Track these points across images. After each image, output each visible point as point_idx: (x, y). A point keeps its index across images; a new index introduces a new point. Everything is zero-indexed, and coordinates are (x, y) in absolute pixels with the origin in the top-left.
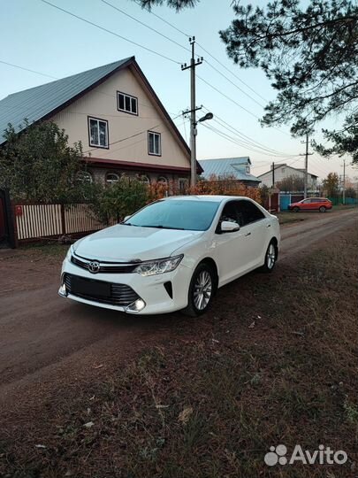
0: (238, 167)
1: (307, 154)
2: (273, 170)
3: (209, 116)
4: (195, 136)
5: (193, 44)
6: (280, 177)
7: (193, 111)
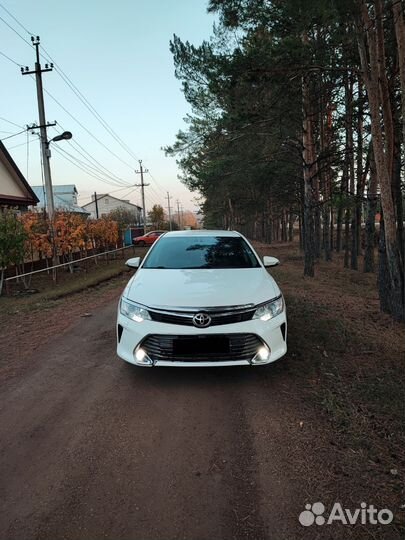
0: (63, 196)
1: (143, 185)
2: (96, 201)
3: (67, 135)
4: (48, 158)
5: (37, 45)
6: (105, 209)
7: (43, 127)
